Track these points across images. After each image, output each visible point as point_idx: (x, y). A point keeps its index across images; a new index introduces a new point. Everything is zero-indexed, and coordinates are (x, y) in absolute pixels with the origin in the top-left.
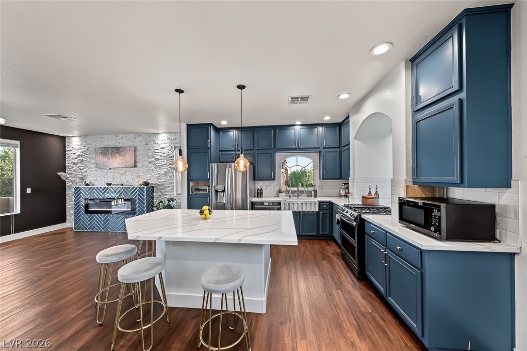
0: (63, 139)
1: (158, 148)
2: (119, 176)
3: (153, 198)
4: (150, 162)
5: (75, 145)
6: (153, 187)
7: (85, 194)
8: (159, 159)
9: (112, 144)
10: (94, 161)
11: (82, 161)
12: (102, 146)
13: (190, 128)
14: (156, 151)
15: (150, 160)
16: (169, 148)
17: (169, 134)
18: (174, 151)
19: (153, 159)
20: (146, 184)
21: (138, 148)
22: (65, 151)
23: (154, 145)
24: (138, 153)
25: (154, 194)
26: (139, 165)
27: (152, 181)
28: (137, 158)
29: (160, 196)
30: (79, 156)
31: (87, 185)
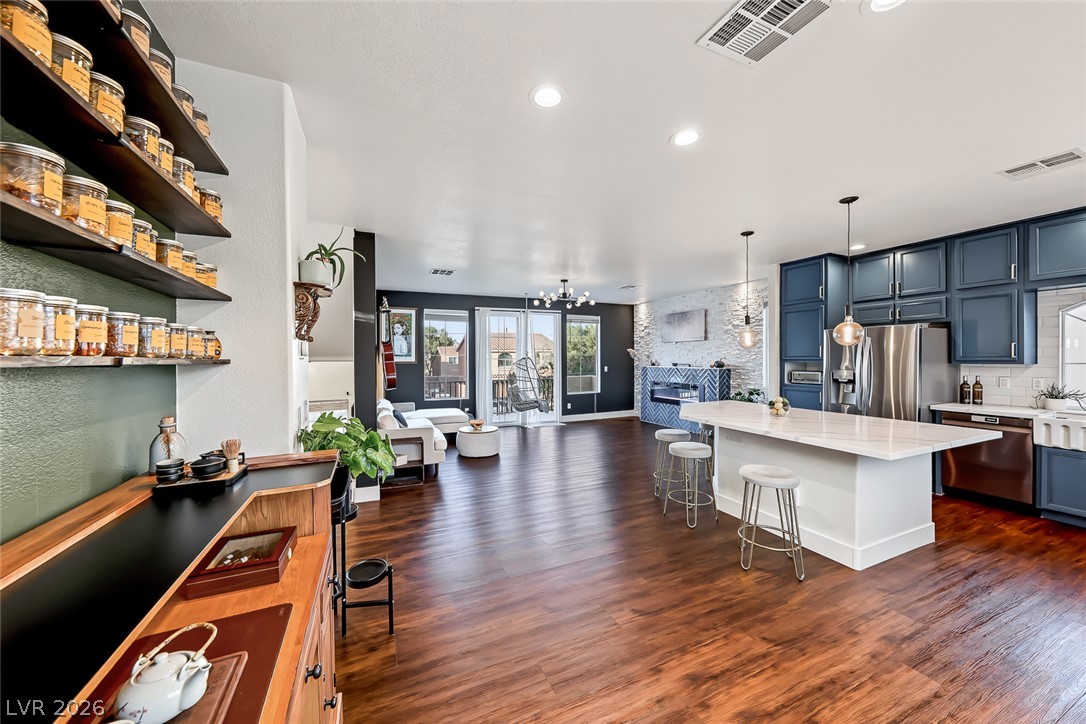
0: (632, 308)
1: (739, 308)
2: (685, 352)
3: (729, 387)
4: (726, 332)
5: (642, 314)
6: (729, 370)
7: (651, 378)
8: (739, 325)
9: (679, 308)
10: (659, 333)
11: (649, 334)
12: (668, 313)
13: (787, 270)
14: (734, 313)
15: (726, 328)
16: (755, 307)
17: (755, 283)
18: (764, 311)
19: (730, 327)
20: (720, 365)
21: (709, 312)
22: (633, 322)
23: (731, 304)
24: (709, 319)
25: (731, 382)
26: (710, 336)
27: (729, 362)
28: (709, 325)
29: (740, 385)
30: (646, 327)
31: (653, 364)
